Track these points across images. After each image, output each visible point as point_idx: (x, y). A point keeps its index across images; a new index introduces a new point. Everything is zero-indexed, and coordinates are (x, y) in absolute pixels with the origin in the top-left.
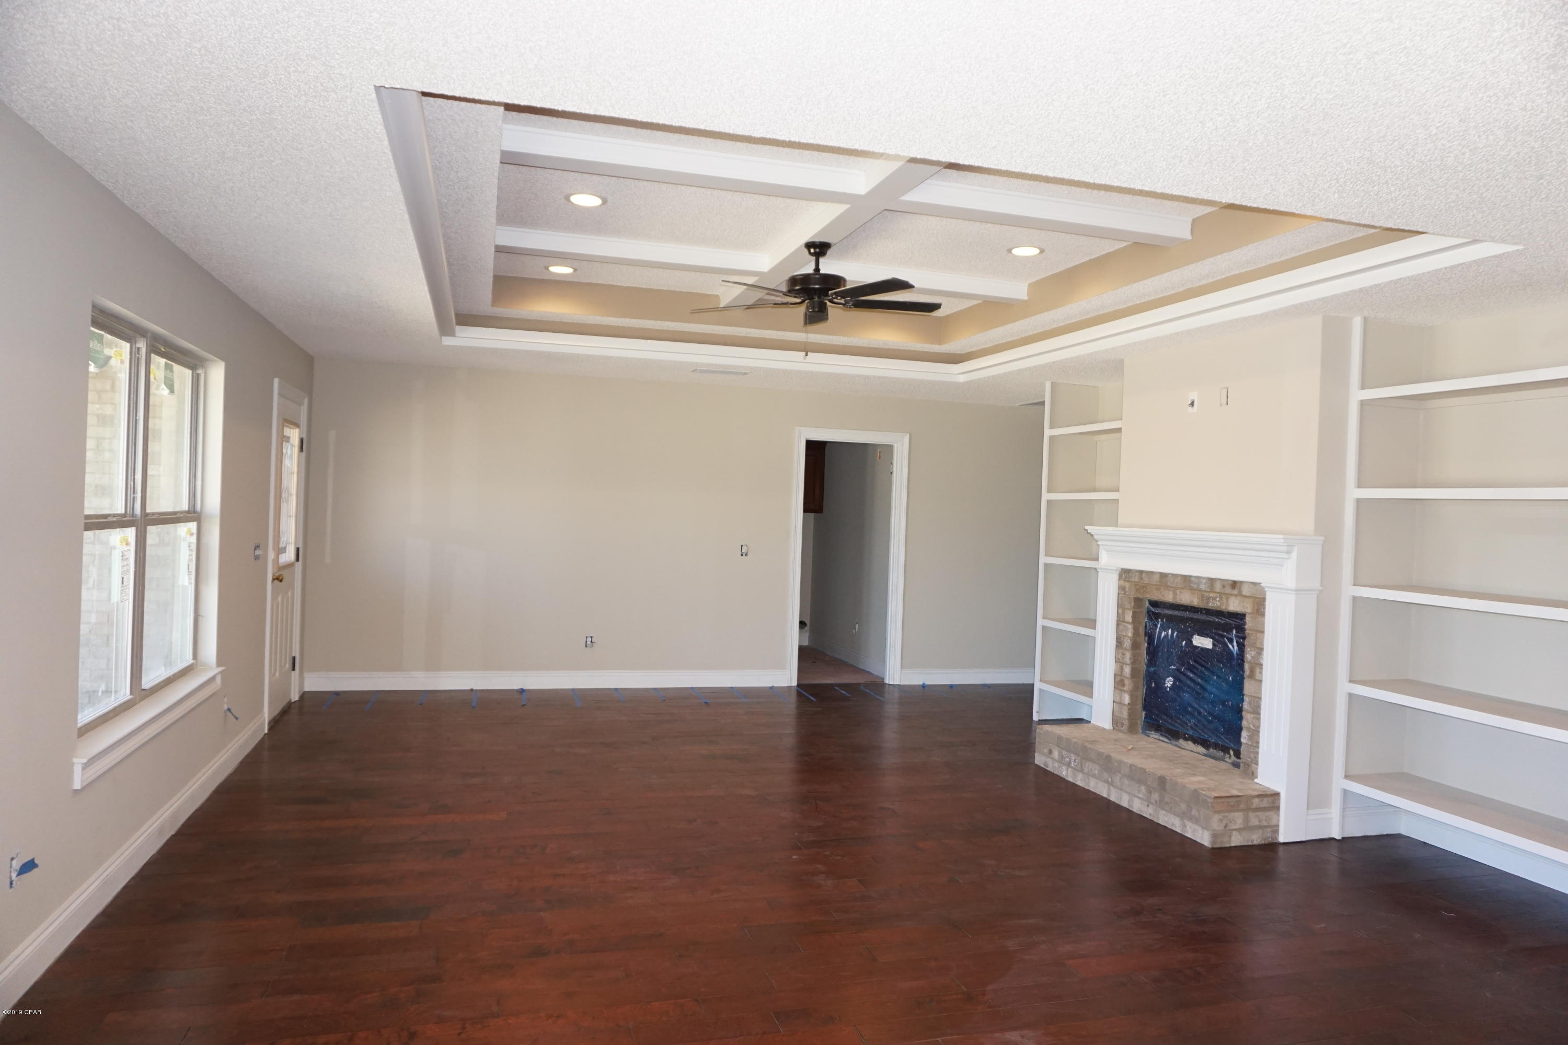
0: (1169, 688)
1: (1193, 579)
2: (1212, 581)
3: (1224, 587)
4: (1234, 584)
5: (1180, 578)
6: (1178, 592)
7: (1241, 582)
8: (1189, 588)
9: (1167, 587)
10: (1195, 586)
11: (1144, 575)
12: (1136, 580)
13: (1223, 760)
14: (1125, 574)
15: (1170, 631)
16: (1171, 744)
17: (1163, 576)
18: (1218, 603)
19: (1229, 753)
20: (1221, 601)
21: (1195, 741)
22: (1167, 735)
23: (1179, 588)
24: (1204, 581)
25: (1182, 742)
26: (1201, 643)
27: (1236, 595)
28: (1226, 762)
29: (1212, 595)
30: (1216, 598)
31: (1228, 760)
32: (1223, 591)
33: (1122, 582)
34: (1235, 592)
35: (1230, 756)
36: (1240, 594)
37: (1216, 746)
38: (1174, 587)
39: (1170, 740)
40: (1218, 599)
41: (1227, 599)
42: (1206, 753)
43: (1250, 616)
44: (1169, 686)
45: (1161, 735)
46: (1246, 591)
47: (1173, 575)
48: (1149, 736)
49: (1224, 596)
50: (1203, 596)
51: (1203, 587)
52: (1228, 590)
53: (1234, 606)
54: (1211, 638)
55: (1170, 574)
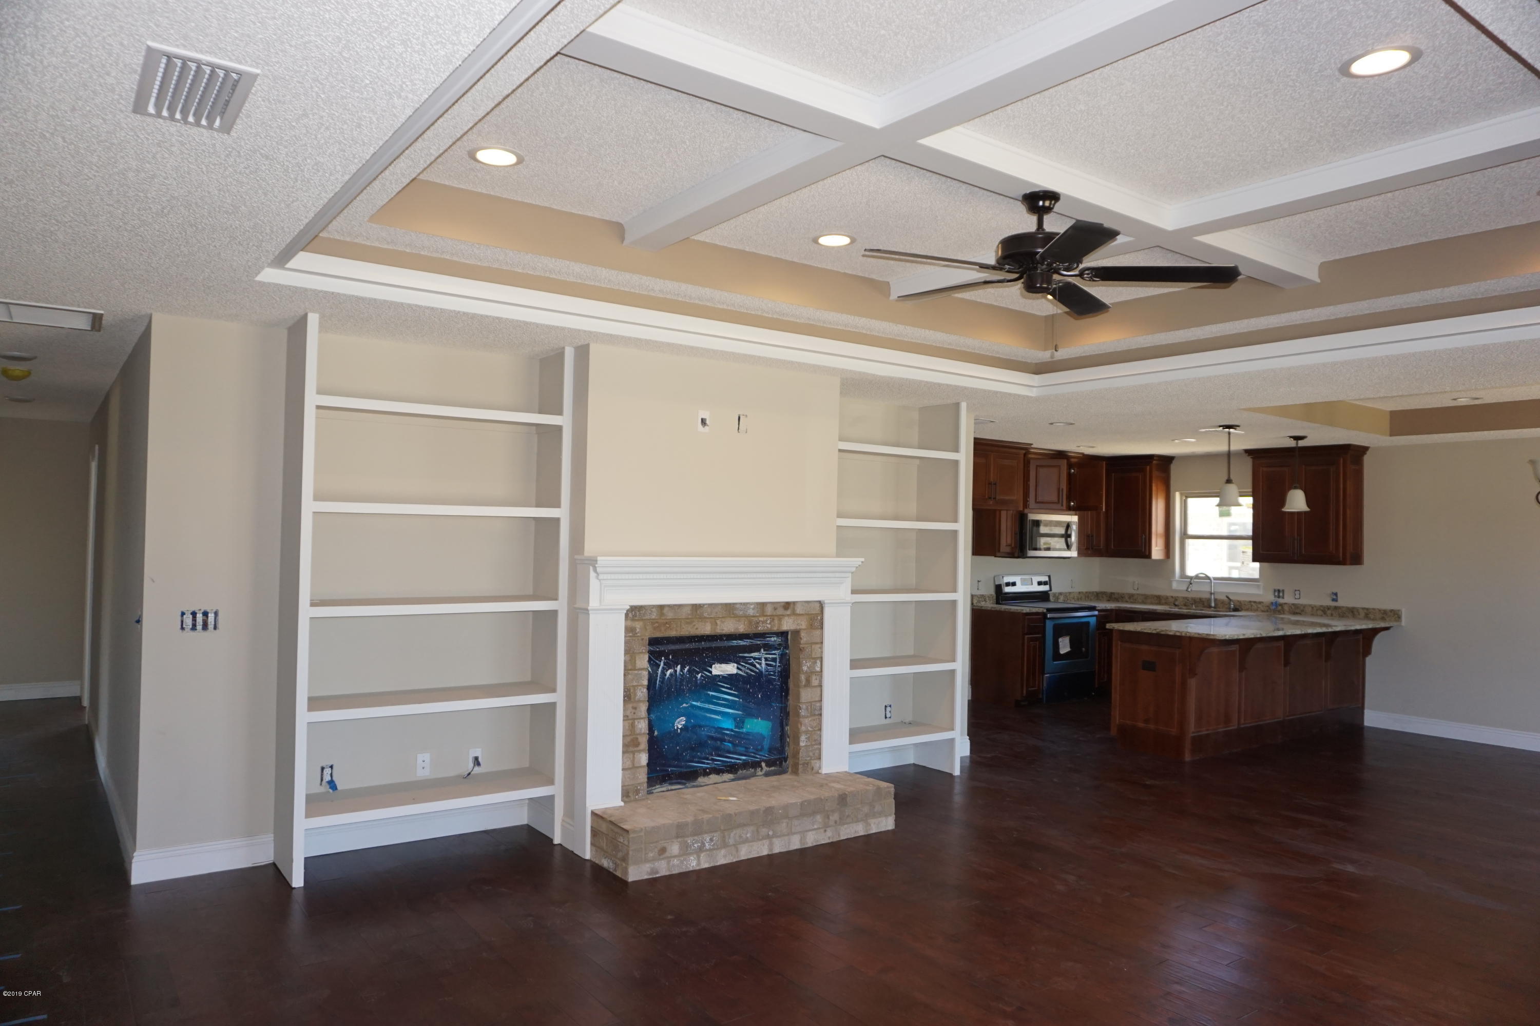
0: (681, 729)
1: (738, 606)
2: (762, 605)
3: (775, 609)
4: (787, 605)
5: (720, 607)
6: (718, 622)
7: (794, 603)
8: (733, 616)
9: (702, 619)
10: (741, 613)
11: (665, 610)
12: (653, 617)
13: (754, 775)
14: (634, 613)
15: (679, 667)
16: (687, 787)
17: (696, 607)
18: (769, 626)
19: (761, 767)
20: (772, 624)
21: (718, 771)
22: (679, 781)
23: (719, 618)
24: (752, 607)
25: (701, 780)
26: (721, 671)
27: (788, 615)
28: (757, 776)
29: (761, 619)
30: (767, 621)
31: (760, 773)
32: (775, 614)
33: (630, 623)
34: (789, 612)
35: (762, 769)
36: (794, 614)
37: (745, 765)
38: (714, 618)
39: (684, 784)
40: (768, 622)
41: (780, 620)
42: (733, 778)
43: (805, 631)
44: (680, 727)
45: (671, 784)
46: (799, 610)
47: (710, 605)
48: (653, 793)
49: (775, 618)
50: (750, 622)
51: (751, 612)
52: (780, 611)
53: (787, 625)
54: (734, 662)
55: (706, 604)
